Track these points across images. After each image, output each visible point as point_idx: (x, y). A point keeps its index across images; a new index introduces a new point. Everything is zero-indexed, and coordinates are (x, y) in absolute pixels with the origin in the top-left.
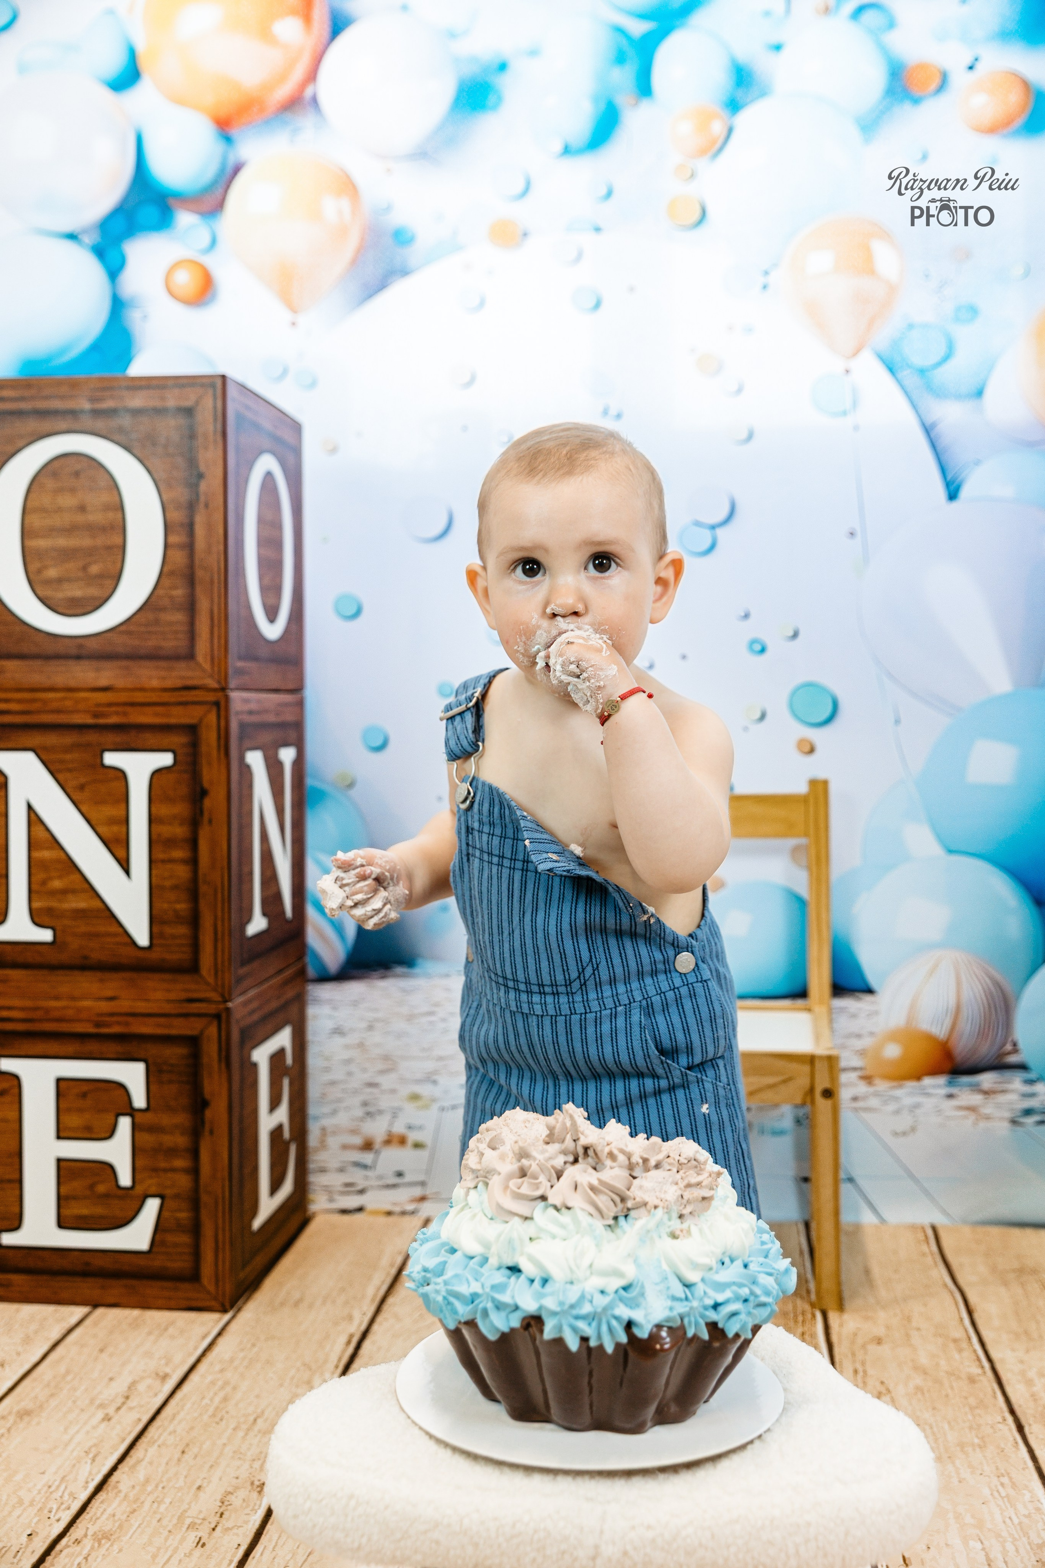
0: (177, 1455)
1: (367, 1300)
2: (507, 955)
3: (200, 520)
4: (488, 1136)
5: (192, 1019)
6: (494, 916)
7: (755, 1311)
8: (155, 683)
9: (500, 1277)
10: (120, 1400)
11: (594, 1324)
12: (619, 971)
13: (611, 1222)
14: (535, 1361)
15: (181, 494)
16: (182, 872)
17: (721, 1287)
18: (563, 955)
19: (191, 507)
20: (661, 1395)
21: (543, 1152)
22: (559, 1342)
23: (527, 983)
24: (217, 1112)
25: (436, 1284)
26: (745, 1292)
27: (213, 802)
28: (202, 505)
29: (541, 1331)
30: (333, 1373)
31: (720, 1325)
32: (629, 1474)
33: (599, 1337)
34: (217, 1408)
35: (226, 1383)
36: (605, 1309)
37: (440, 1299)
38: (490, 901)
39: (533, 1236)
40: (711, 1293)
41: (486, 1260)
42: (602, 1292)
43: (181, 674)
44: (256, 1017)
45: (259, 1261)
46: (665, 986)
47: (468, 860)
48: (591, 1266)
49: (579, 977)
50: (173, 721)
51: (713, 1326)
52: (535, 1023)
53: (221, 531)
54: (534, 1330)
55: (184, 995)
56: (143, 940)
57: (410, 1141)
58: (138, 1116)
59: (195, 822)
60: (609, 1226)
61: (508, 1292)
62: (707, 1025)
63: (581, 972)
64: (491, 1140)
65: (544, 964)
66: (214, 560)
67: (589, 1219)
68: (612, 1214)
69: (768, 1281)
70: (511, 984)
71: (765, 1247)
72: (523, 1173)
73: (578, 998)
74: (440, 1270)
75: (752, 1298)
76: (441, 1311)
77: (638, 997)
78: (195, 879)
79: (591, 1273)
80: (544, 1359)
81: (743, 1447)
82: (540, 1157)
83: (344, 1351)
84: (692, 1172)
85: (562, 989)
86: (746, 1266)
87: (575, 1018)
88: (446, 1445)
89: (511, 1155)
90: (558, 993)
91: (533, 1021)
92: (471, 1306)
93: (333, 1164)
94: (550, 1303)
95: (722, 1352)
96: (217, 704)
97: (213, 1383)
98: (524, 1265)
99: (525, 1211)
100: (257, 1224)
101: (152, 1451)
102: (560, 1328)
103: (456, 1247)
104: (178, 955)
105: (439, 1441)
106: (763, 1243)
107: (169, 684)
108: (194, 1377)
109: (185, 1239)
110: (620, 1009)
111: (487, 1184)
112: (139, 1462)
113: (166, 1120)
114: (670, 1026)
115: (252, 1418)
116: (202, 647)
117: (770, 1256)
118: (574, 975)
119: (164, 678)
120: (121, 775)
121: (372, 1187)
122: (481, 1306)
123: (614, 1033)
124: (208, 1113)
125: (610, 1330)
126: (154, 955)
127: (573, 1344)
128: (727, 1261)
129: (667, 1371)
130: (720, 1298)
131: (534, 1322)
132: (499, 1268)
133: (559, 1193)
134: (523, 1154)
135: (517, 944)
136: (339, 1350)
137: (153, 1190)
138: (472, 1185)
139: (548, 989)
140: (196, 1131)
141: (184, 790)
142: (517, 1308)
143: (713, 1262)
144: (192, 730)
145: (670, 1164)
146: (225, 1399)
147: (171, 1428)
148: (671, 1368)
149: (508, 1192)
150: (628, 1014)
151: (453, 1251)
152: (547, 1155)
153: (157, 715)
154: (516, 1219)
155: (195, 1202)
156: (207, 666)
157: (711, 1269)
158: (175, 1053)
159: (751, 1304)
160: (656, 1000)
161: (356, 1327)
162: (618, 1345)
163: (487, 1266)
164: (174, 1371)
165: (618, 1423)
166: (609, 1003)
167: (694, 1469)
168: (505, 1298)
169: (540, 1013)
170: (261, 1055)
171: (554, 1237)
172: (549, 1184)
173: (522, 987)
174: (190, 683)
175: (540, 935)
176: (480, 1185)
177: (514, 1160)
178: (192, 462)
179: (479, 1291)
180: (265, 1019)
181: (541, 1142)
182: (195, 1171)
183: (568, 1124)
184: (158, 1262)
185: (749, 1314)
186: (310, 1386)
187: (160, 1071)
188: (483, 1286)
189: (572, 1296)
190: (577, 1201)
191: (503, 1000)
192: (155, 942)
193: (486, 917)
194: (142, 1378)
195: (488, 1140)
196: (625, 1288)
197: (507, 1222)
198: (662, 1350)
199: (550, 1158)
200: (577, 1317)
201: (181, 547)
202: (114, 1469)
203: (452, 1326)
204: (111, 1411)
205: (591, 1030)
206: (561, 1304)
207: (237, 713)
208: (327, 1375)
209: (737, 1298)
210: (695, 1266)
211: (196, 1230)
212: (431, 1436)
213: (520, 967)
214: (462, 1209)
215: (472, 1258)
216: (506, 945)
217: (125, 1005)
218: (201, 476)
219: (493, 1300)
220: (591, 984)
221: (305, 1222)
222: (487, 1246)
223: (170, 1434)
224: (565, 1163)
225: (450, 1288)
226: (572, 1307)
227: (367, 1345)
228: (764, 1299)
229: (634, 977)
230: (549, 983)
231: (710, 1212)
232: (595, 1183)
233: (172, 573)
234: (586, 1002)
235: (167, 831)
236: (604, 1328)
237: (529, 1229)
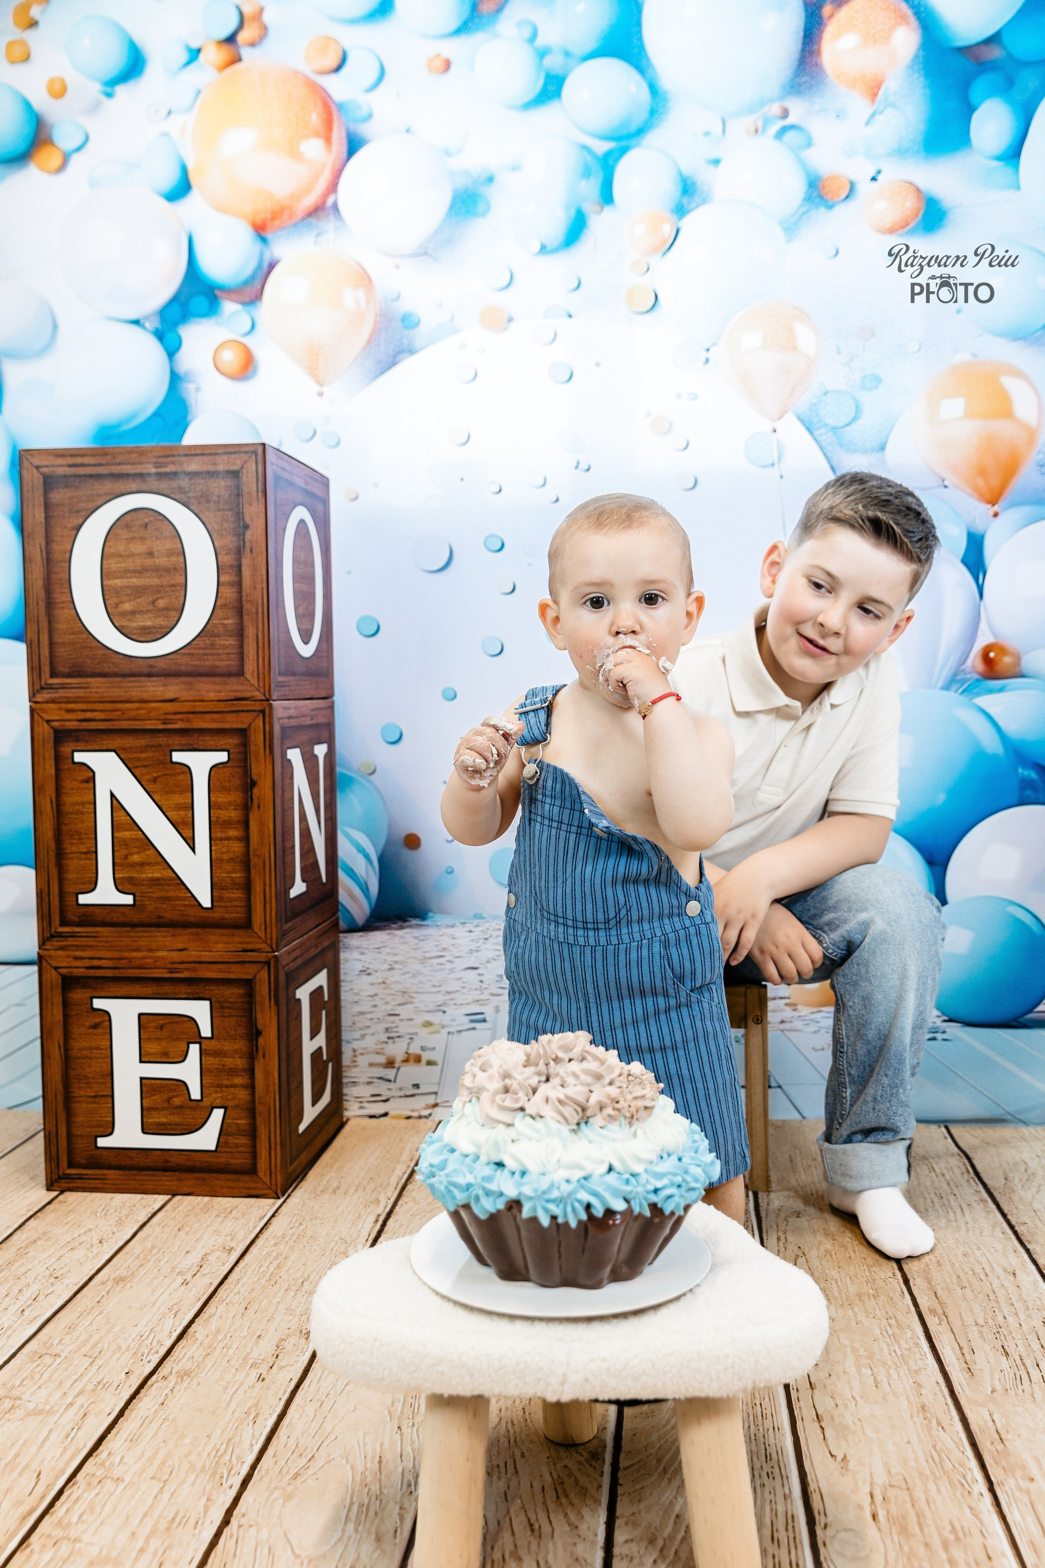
0: (242, 1310)
1: (391, 1188)
2: (559, 898)
3: (246, 562)
4: (480, 1062)
5: (247, 965)
6: (551, 868)
7: (686, 1194)
8: (212, 696)
9: (488, 1171)
10: (195, 1269)
11: (561, 1206)
12: (646, 912)
13: (575, 1127)
14: (516, 1236)
15: (230, 541)
16: (237, 847)
17: (659, 1176)
18: (605, 899)
19: (239, 552)
20: (614, 1260)
21: (522, 1073)
22: (534, 1220)
23: (574, 920)
24: (269, 1039)
25: (440, 1176)
26: (678, 1179)
27: (263, 791)
28: (248, 550)
29: (520, 1212)
30: (364, 1246)
31: (659, 1205)
32: (590, 1319)
33: (565, 1215)
34: (272, 1274)
35: (279, 1254)
36: (570, 1195)
37: (442, 1188)
38: (548, 856)
39: (514, 1139)
40: (652, 1180)
41: (477, 1158)
42: (568, 1181)
43: (232, 688)
44: (299, 962)
45: (304, 1157)
46: (678, 926)
47: (530, 823)
48: (559, 1161)
49: (616, 917)
50: (227, 726)
51: (653, 1207)
52: (578, 952)
53: (264, 572)
54: (515, 1210)
55: (240, 947)
56: (206, 902)
57: (424, 1061)
58: (204, 1042)
59: (246, 808)
60: (574, 1130)
61: (495, 1182)
62: (707, 956)
63: (618, 913)
64: (482, 1065)
65: (589, 906)
66: (257, 595)
67: (558, 1125)
68: (575, 1121)
69: (697, 1171)
70: (561, 920)
71: (696, 1145)
72: (507, 1090)
73: (613, 932)
74: (443, 1166)
75: (684, 1184)
76: (444, 1197)
77: (659, 934)
78: (247, 854)
79: (559, 1167)
80: (524, 1233)
81: (677, 1298)
82: (519, 1078)
83: (373, 1227)
84: (638, 1088)
85: (601, 926)
86: (680, 1159)
87: (611, 948)
88: (449, 1300)
89: (497, 1076)
90: (598, 929)
91: (577, 950)
92: (466, 1194)
93: (363, 1078)
94: (527, 1190)
95: (661, 1226)
96: (263, 712)
97: (269, 1254)
98: (507, 1161)
99: (509, 1120)
100: (302, 1128)
101: (222, 1308)
102: (534, 1209)
103: (455, 1147)
104: (236, 914)
105: (443, 1297)
106: (694, 1141)
107: (223, 696)
108: (254, 1250)
109: (244, 1140)
110: (645, 942)
111: (478, 1099)
112: (211, 1316)
113: (227, 1046)
114: (681, 956)
115: (300, 1281)
116: (250, 667)
117: (699, 1151)
118: (612, 915)
119: (220, 692)
120: (186, 770)
121: (393, 1097)
122: (474, 1193)
123: (640, 960)
124: (261, 1040)
125: (574, 1210)
126: (216, 915)
127: (545, 1222)
128: (665, 1156)
129: (618, 1241)
130: (659, 1185)
131: (515, 1205)
132: (488, 1164)
133: (534, 1105)
134: (506, 1075)
135: (569, 890)
136: (369, 1227)
137: (218, 1102)
138: (468, 1099)
139: (590, 926)
140: (252, 1056)
141: (237, 782)
142: (501, 1194)
143: (654, 1157)
144: (243, 733)
145: (621, 1082)
146: (279, 1267)
147: (236, 1290)
148: (622, 1239)
149: (495, 1105)
150: (650, 946)
151: (453, 1151)
152: (525, 1076)
153: (214, 721)
154: (501, 1126)
155: (252, 1112)
156: (254, 682)
157: (652, 1162)
158: (234, 993)
159: (684, 1189)
160: (672, 936)
161: (382, 1209)
162: (580, 1222)
163: (478, 1163)
164: (237, 1246)
165: (582, 1281)
166: (637, 936)
167: (640, 1315)
168: (493, 1187)
169: (582, 943)
170: (303, 993)
171: (530, 1139)
172: (526, 1098)
173: (570, 923)
174: (240, 695)
175: (587, 883)
176: (474, 1100)
177: (500, 1080)
178: (239, 515)
179: (473, 1181)
180: (305, 964)
181: (520, 1066)
182: (251, 1087)
183: (541, 1052)
184: (223, 1160)
185: (682, 1196)
186: (346, 1254)
187: (222, 1007)
188: (475, 1178)
189: (544, 1186)
190: (548, 1111)
191: (552, 933)
192: (215, 904)
193: (543, 868)
194: (213, 1251)
195: (479, 1064)
196: (585, 1178)
197: (494, 1128)
198: (614, 1225)
199: (528, 1078)
200: (548, 1201)
201: (231, 584)
202: (192, 1322)
203: (452, 1209)
204: (188, 1277)
205: (622, 957)
206: (535, 1190)
207: (279, 719)
208: (359, 1247)
209: (672, 1184)
210: (639, 1160)
211: (253, 1133)
212: (437, 1293)
213: (569, 907)
214: (460, 1118)
215: (467, 1156)
216: (560, 891)
217: (193, 954)
218: (246, 527)
219: (484, 1188)
220: (624, 922)
221: (342, 1125)
222: (479, 1146)
223: (235, 1294)
224: (539, 1082)
225: (450, 1179)
226: (544, 1193)
227: (390, 1222)
228: (693, 1185)
229: (656, 918)
230: (591, 921)
231: (652, 1118)
232: (562, 1097)
233: (224, 606)
234: (619, 936)
235: (224, 814)
236: (569, 1209)
237: (511, 1133)
